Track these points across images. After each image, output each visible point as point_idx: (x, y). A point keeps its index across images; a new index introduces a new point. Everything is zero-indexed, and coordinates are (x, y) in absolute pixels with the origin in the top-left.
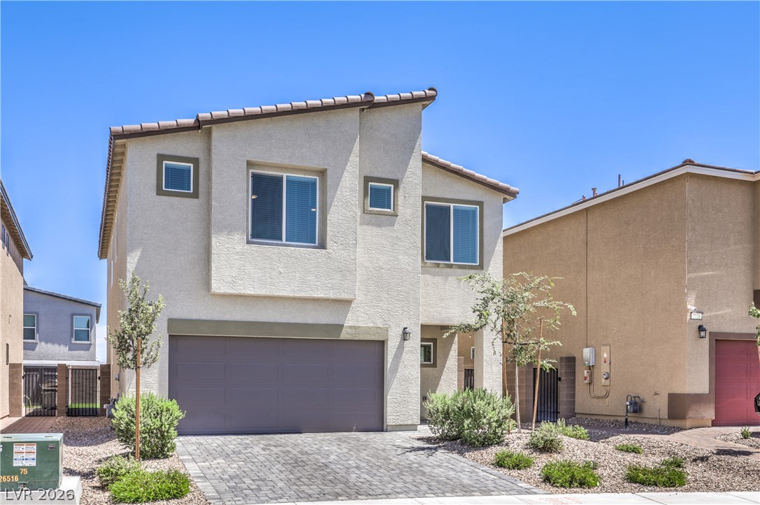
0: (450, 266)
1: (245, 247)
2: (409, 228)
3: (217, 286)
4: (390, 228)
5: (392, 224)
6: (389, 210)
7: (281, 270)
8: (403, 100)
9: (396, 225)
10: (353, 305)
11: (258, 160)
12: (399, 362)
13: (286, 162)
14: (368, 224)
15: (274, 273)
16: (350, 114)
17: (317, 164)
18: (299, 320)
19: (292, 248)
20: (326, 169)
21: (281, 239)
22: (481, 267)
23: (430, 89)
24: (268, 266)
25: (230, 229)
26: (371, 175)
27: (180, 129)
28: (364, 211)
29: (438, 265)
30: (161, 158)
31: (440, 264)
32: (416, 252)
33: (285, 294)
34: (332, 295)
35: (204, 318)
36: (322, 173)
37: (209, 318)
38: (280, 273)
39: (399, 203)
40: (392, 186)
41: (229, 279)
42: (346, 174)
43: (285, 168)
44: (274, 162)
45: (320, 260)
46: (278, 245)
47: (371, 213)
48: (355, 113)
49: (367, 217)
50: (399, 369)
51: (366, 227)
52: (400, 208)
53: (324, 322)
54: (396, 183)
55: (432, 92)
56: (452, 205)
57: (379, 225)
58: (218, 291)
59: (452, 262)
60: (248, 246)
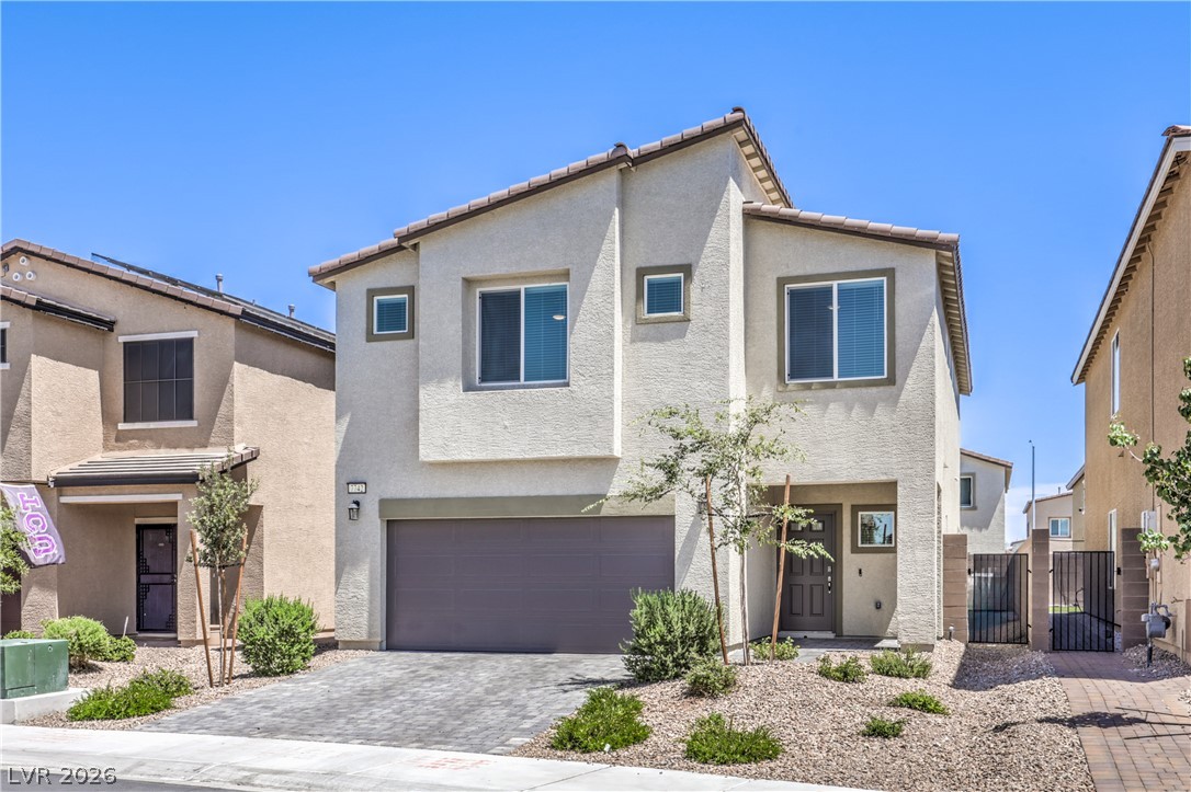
0: (832, 386)
1: (461, 397)
2: (710, 336)
3: (427, 453)
4: (678, 341)
5: (682, 335)
6: (676, 314)
7: (506, 423)
8: (686, 140)
9: (689, 336)
10: (620, 465)
11: (476, 275)
12: (693, 548)
13: (514, 270)
14: (643, 340)
15: (498, 428)
16: (603, 182)
17: (554, 264)
18: (543, 491)
19: (521, 391)
20: (568, 270)
21: (519, 379)
22: (891, 381)
23: (737, 110)
24: (489, 419)
25: (440, 375)
26: (648, 265)
27: (385, 253)
28: (638, 322)
29: (808, 387)
30: (371, 293)
31: (812, 383)
32: (721, 373)
33: (512, 456)
34: (577, 453)
35: (421, 496)
36: (566, 275)
37: (427, 496)
38: (506, 427)
39: (692, 299)
40: (682, 275)
41: (440, 442)
42: (596, 271)
43: (522, 277)
44: (497, 273)
45: (559, 403)
46: (513, 387)
47: (648, 322)
48: (611, 178)
49: (642, 329)
50: (695, 559)
51: (640, 344)
52: (693, 307)
53: (578, 492)
54: (687, 270)
55: (738, 115)
56: (835, 284)
57: (661, 339)
58: (426, 460)
59: (836, 378)
60: (463, 395)
